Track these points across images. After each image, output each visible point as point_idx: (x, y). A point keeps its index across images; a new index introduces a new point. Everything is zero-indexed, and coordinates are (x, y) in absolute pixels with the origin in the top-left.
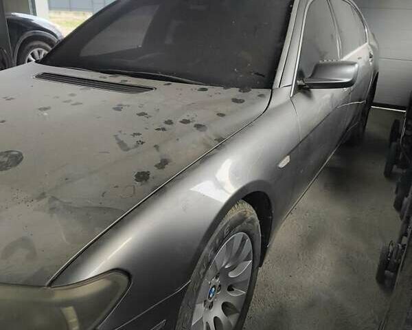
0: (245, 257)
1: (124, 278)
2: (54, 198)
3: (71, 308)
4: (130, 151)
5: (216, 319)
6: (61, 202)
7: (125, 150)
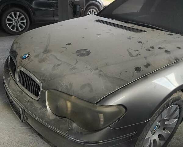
0: (175, 117)
1: (124, 110)
2: (101, 71)
3: (102, 115)
4: (133, 58)
5: (154, 140)
6: (104, 73)
7: (131, 57)
